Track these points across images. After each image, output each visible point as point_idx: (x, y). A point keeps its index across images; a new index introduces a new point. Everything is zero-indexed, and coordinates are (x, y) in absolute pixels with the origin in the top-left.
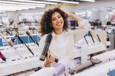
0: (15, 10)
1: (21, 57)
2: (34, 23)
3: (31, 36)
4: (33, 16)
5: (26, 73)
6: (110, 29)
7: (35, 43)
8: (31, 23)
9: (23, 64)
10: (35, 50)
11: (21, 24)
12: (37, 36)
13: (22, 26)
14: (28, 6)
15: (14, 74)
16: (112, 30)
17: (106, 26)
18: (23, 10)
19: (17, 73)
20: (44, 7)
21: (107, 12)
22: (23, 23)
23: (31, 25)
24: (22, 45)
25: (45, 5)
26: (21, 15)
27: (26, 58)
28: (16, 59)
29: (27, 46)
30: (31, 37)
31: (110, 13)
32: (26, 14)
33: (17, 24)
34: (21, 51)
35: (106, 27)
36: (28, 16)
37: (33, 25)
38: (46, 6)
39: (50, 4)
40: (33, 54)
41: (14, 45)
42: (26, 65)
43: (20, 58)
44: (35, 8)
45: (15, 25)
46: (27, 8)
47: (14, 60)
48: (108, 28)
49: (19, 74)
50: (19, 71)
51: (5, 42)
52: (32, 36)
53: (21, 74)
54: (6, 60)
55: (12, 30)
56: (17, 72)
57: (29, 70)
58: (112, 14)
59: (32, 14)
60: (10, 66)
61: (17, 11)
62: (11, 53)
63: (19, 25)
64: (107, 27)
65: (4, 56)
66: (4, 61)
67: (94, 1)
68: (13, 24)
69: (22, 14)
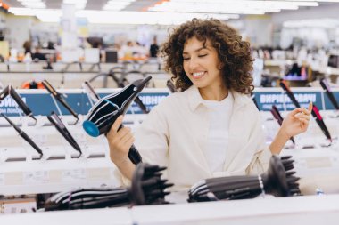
23: (272, 58)
61: (269, 14)
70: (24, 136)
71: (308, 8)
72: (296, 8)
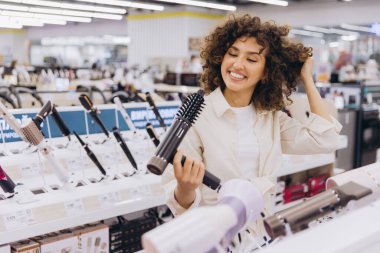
0: (20, 27)
1: (65, 180)
2: (86, 72)
3: (96, 111)
4: (80, 48)
5: (81, 237)
6: (342, 94)
7: (107, 134)
8: (75, 70)
9: (72, 205)
10: (107, 157)
11: (43, 72)
12: (113, 110)
13: (47, 81)
14: (64, 12)
15: (41, 237)
16: (347, 100)
17: (328, 85)
18: (47, 26)
19: (48, 236)
20: (120, 18)
21: (323, 42)
22: (50, 71)
23: (76, 77)
24: (64, 140)
25: (124, 11)
26: (38, 43)
27: (80, 184)
28: (48, 188)
29: (83, 144)
30: (94, 114)
31: (333, 45)
32: (54, 41)
33: (30, 72)
34: (63, 161)
35: (328, 90)
36: (65, 46)
37: (83, 76)
38: (126, 14)
39: (139, 10)
40: (104, 172)
41: (41, 139)
42: (80, 207)
43: (61, 185)
44: (89, 20)
45: (21, 77)
46: (61, 21)
47: (40, 191)
48: (336, 92)
49: (58, 239)
50: (56, 229)
51: (7, 128)
52: (99, 112)
53: (62, 238)
54: (16, 190)
55: (21, 92)
56: (49, 231)
57: (88, 225)
58: (341, 49)
59: (76, 41)
60: (28, 212)
61: (26, 28)
62: (28, 168)
63: (35, 76)
64: (332, 90)
65: (7, 177)
66: (8, 194)
67: (285, 4)
68: (14, 72)
69: (45, 41)
70: (93, 157)
71: (76, 23)
72: (64, 23)
